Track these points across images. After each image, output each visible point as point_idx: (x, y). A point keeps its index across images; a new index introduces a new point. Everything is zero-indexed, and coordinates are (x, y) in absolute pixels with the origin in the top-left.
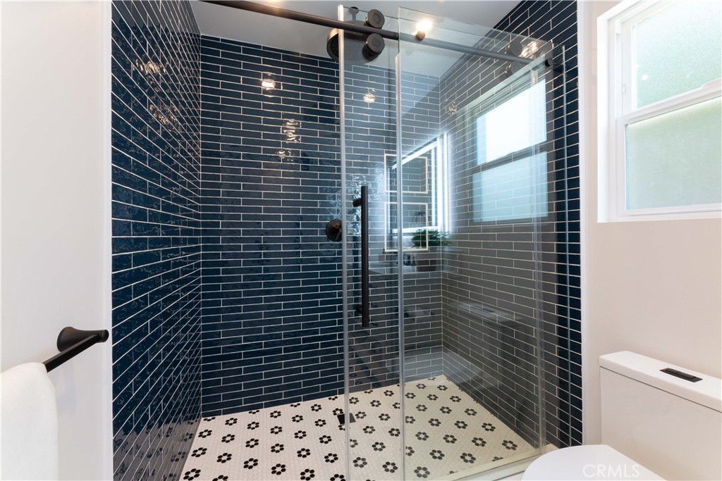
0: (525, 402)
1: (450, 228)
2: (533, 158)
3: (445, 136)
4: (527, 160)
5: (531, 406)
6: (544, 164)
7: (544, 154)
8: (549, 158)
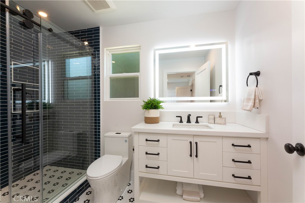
0: (85, 158)
1: (52, 101)
2: (88, 80)
3: (50, 62)
4: (86, 80)
5: (86, 158)
6: (90, 83)
7: (90, 80)
8: (92, 81)
